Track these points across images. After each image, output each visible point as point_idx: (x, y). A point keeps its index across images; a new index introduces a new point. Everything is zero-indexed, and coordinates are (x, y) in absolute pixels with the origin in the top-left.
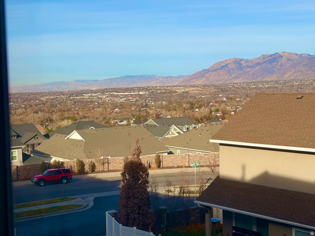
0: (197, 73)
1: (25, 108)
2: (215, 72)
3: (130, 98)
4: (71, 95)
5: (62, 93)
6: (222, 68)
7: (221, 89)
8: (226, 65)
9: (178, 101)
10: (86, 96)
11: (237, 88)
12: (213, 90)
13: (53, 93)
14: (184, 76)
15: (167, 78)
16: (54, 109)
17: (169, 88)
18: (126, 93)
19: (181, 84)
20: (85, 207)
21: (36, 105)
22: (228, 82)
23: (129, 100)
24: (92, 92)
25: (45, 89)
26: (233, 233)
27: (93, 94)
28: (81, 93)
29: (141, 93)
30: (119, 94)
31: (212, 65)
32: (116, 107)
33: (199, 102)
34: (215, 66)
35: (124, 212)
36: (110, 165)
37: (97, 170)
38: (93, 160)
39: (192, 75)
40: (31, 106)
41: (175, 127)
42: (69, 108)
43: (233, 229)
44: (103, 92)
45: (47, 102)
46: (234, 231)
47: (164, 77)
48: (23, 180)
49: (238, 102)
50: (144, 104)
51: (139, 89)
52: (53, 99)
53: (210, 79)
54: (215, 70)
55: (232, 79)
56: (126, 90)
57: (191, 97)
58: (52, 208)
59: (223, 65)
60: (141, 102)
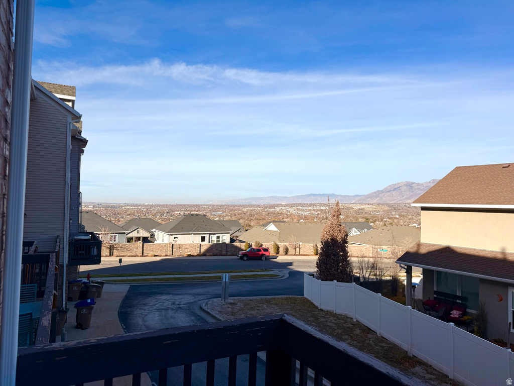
0: (372, 193)
1: (230, 216)
2: (388, 193)
3: (313, 212)
4: (266, 207)
5: (259, 206)
6: (395, 189)
7: (394, 208)
8: (399, 187)
9: (354, 216)
10: (278, 209)
11: (409, 207)
12: (386, 208)
13: (251, 205)
14: (360, 196)
15: (345, 196)
16: (252, 218)
17: (346, 205)
18: (310, 208)
19: (357, 203)
20: (282, 277)
21: (238, 214)
22: (401, 202)
23: (312, 213)
24: (282, 206)
25: (246, 203)
26: (435, 297)
27: (283, 208)
28: (274, 206)
29: (322, 208)
30: (304, 208)
31: (385, 187)
32: (301, 219)
33: (374, 217)
34: (388, 188)
35: (324, 268)
36: (301, 250)
37: (289, 253)
38: (287, 245)
39: (367, 195)
40: (235, 215)
41: (355, 230)
42: (264, 217)
43: (434, 294)
44: (291, 206)
45: (247, 212)
46: (436, 296)
47: (342, 196)
48: (230, 255)
49: (410, 219)
50: (325, 217)
51: (321, 205)
52: (252, 210)
53: (384, 199)
54: (389, 192)
55: (404, 199)
56: (310, 205)
57: (366, 213)
58: (254, 275)
59: (396, 187)
60: (322, 215)
